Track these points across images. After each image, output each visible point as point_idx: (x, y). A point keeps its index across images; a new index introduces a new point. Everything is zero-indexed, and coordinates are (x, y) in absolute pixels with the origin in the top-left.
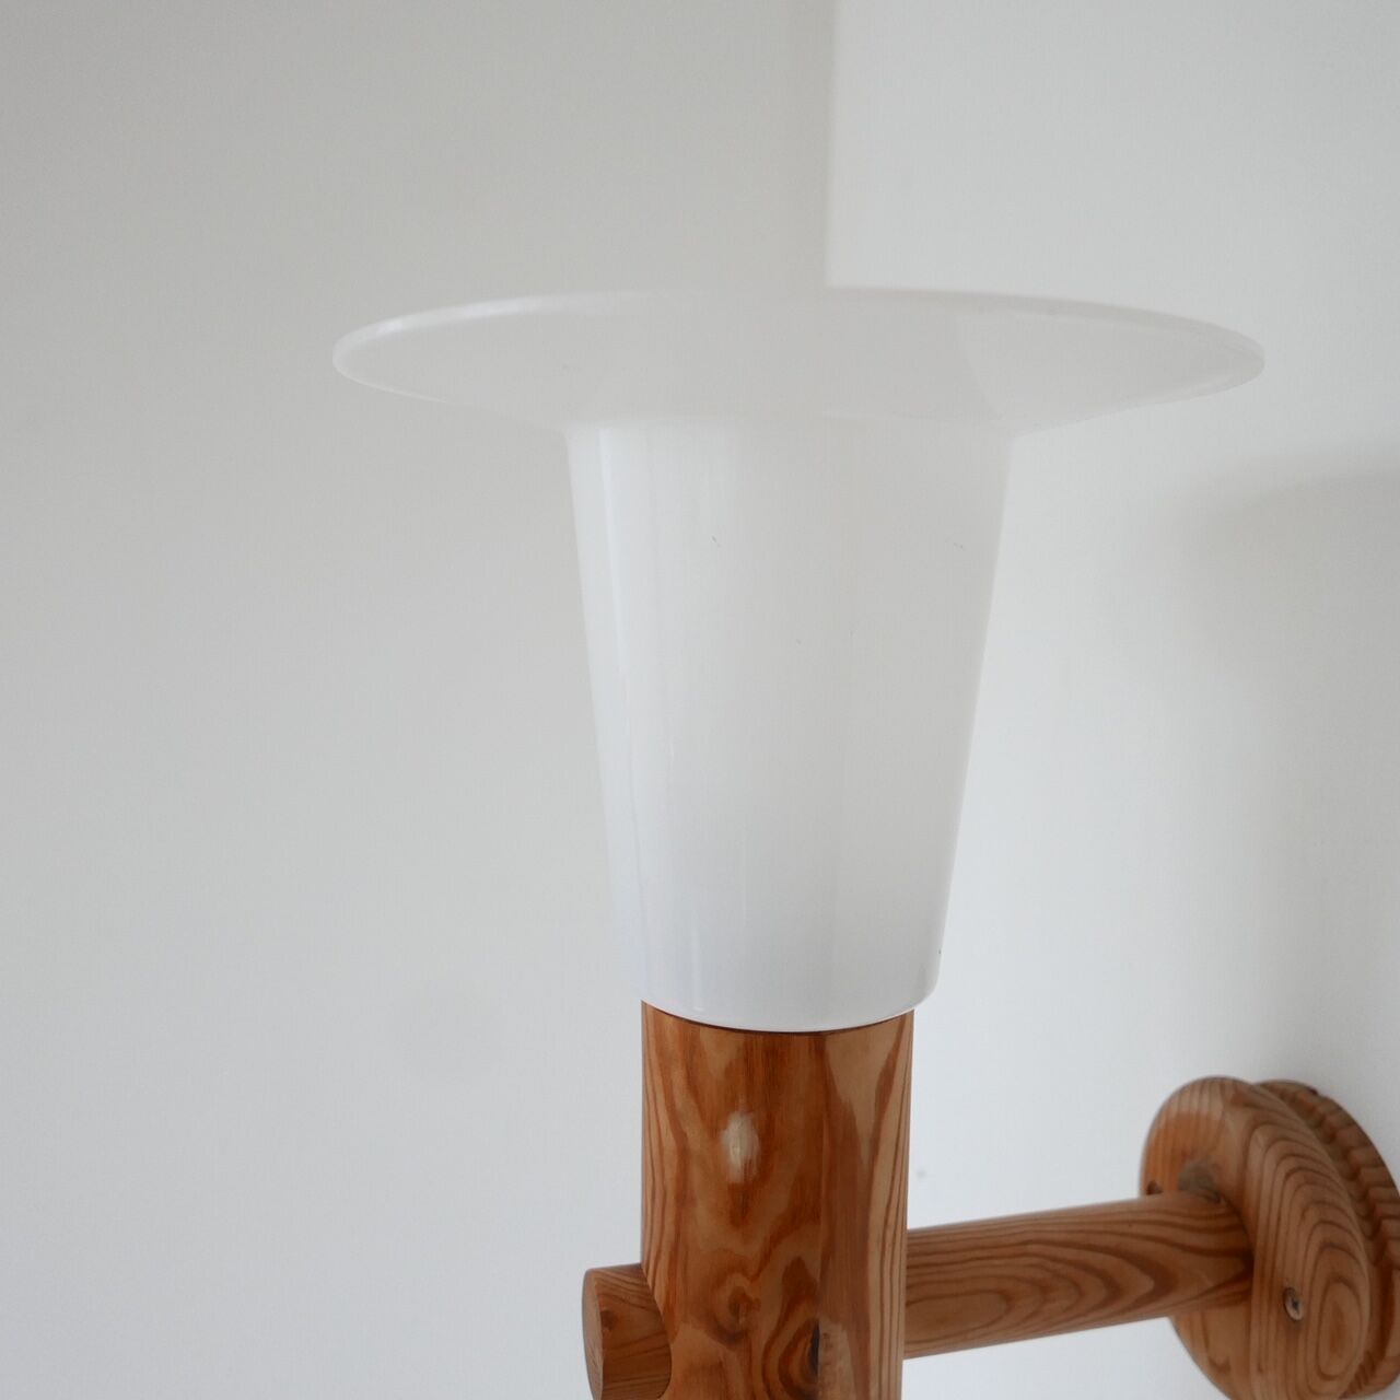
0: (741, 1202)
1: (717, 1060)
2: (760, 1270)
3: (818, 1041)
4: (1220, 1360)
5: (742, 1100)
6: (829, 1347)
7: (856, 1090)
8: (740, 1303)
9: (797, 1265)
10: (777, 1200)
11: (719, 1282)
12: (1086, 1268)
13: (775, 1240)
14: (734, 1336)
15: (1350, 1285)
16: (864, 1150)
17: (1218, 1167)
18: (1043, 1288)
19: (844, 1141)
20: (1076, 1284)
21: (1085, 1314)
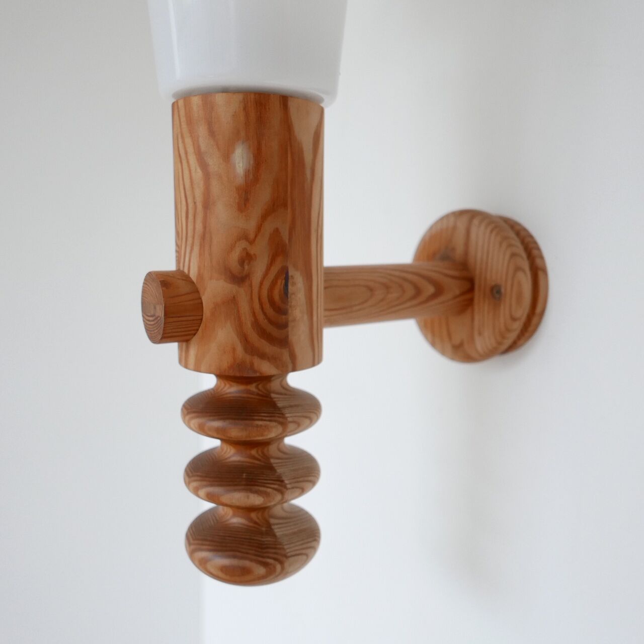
0: (244, 197)
1: (226, 110)
2: (256, 236)
3: (283, 98)
5: (243, 134)
6: (294, 284)
7: (304, 136)
8: (247, 258)
10: (264, 195)
11: (232, 247)
12: (405, 280)
13: (264, 217)
14: (239, 278)
17: (453, 249)
18: (387, 287)
19: (299, 163)
20: (401, 286)
21: (405, 302)
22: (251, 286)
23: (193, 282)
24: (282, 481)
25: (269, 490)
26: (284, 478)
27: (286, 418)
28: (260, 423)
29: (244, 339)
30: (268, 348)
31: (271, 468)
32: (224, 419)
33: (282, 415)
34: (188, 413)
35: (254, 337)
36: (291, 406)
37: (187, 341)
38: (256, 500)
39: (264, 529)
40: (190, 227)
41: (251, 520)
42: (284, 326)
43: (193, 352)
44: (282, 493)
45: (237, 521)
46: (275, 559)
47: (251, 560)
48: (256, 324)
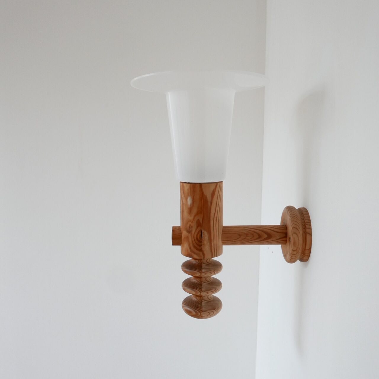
0: (190, 210)
2: (193, 221)
3: (201, 184)
5: (190, 195)
6: (204, 234)
7: (207, 193)
8: (190, 227)
9: (198, 220)
10: (195, 210)
12: (255, 232)
13: (195, 216)
14: (189, 232)
15: (297, 235)
16: (209, 204)
17: (285, 220)
18: (247, 235)
20: (252, 234)
21: (254, 240)
22: (192, 234)
24: (202, 289)
25: (197, 291)
26: (203, 289)
27: (202, 271)
28: (195, 271)
29: (190, 248)
30: (196, 251)
31: (201, 285)
35: (192, 248)
39: (199, 302)
42: (201, 246)
44: (201, 292)
46: (199, 311)
48: (193, 244)
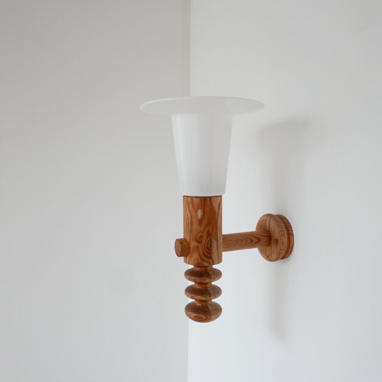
0: (201, 222)
1: (196, 201)
2: (203, 232)
3: (210, 198)
4: (268, 255)
5: (200, 207)
6: (213, 243)
7: (216, 206)
8: (201, 237)
9: (209, 230)
10: (205, 221)
11: (198, 234)
12: (248, 238)
13: (205, 227)
14: (199, 242)
15: (284, 236)
16: (217, 215)
17: (266, 226)
18: (242, 240)
19: (214, 213)
20: (246, 240)
21: (248, 245)
22: (202, 244)
23: (188, 242)
24: (210, 294)
27: (211, 277)
28: (204, 278)
29: (201, 257)
30: (207, 259)
31: (208, 290)
32: (195, 277)
33: (210, 276)
34: (186, 275)
35: (203, 256)
36: (213, 274)
37: (186, 256)
38: (203, 298)
39: (206, 307)
40: (187, 229)
41: (202, 305)
42: (211, 254)
43: (188, 259)
44: (210, 297)
45: (199, 304)
46: (209, 315)
47: (202, 314)
48: (203, 253)
